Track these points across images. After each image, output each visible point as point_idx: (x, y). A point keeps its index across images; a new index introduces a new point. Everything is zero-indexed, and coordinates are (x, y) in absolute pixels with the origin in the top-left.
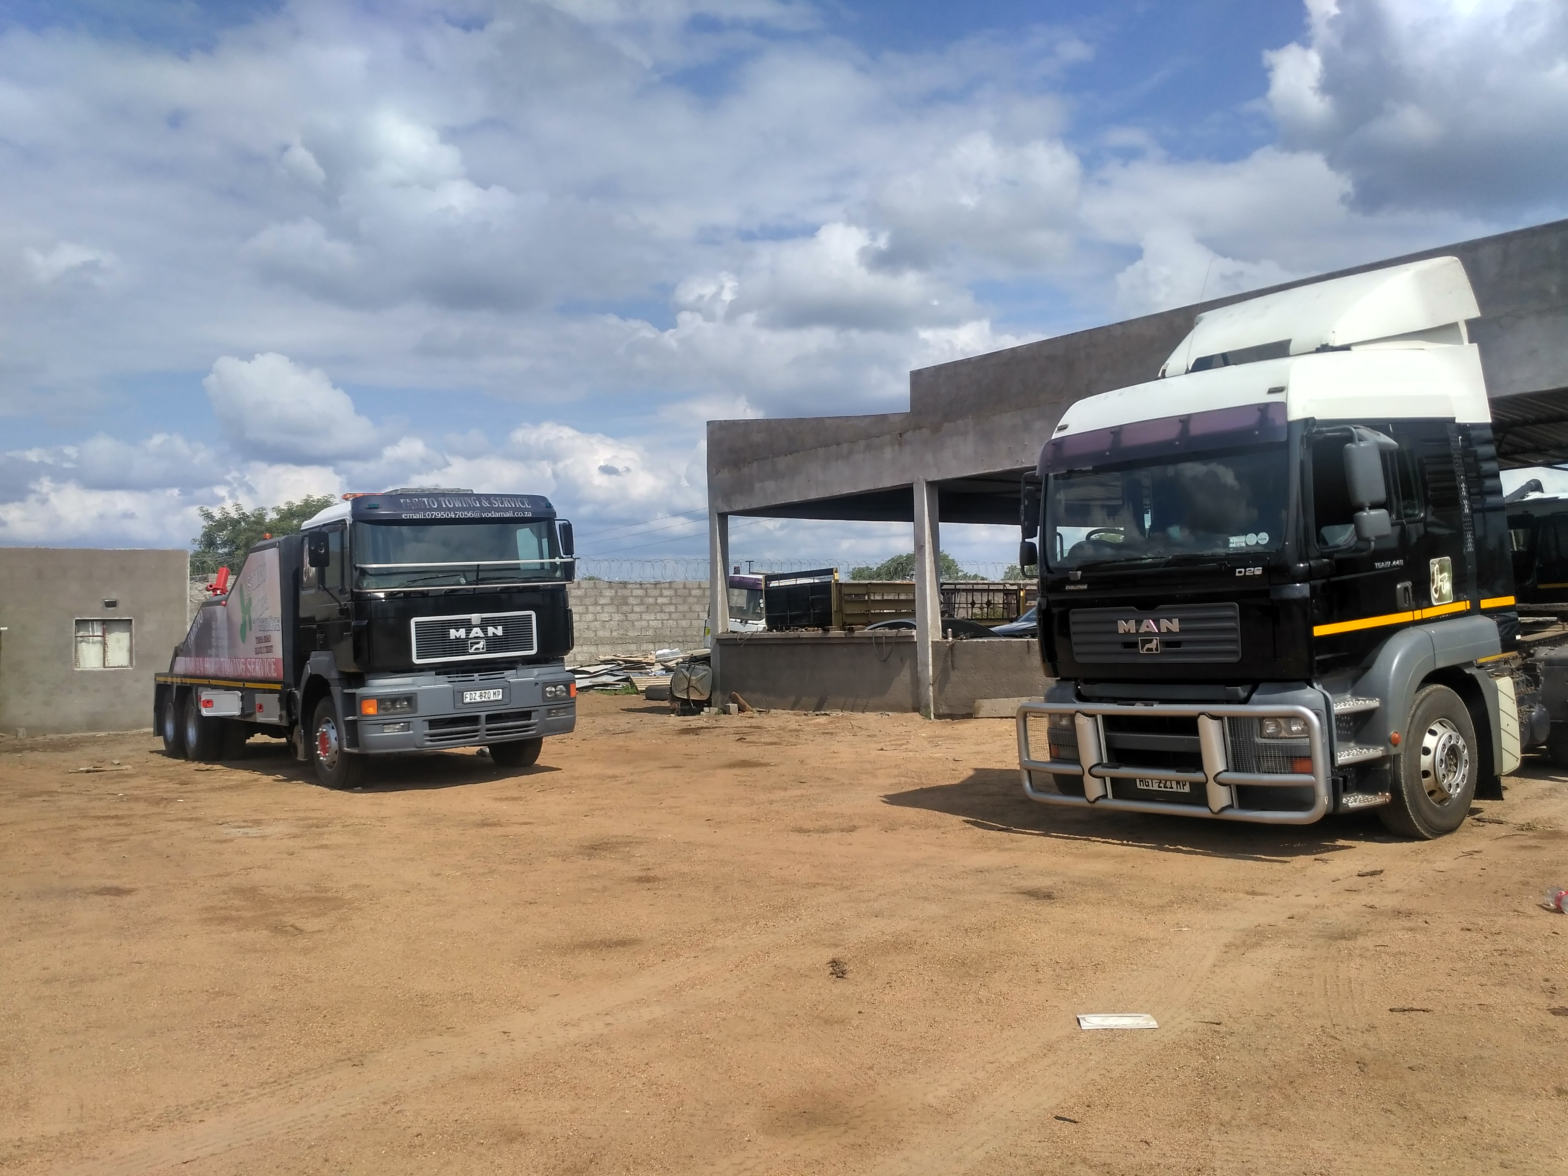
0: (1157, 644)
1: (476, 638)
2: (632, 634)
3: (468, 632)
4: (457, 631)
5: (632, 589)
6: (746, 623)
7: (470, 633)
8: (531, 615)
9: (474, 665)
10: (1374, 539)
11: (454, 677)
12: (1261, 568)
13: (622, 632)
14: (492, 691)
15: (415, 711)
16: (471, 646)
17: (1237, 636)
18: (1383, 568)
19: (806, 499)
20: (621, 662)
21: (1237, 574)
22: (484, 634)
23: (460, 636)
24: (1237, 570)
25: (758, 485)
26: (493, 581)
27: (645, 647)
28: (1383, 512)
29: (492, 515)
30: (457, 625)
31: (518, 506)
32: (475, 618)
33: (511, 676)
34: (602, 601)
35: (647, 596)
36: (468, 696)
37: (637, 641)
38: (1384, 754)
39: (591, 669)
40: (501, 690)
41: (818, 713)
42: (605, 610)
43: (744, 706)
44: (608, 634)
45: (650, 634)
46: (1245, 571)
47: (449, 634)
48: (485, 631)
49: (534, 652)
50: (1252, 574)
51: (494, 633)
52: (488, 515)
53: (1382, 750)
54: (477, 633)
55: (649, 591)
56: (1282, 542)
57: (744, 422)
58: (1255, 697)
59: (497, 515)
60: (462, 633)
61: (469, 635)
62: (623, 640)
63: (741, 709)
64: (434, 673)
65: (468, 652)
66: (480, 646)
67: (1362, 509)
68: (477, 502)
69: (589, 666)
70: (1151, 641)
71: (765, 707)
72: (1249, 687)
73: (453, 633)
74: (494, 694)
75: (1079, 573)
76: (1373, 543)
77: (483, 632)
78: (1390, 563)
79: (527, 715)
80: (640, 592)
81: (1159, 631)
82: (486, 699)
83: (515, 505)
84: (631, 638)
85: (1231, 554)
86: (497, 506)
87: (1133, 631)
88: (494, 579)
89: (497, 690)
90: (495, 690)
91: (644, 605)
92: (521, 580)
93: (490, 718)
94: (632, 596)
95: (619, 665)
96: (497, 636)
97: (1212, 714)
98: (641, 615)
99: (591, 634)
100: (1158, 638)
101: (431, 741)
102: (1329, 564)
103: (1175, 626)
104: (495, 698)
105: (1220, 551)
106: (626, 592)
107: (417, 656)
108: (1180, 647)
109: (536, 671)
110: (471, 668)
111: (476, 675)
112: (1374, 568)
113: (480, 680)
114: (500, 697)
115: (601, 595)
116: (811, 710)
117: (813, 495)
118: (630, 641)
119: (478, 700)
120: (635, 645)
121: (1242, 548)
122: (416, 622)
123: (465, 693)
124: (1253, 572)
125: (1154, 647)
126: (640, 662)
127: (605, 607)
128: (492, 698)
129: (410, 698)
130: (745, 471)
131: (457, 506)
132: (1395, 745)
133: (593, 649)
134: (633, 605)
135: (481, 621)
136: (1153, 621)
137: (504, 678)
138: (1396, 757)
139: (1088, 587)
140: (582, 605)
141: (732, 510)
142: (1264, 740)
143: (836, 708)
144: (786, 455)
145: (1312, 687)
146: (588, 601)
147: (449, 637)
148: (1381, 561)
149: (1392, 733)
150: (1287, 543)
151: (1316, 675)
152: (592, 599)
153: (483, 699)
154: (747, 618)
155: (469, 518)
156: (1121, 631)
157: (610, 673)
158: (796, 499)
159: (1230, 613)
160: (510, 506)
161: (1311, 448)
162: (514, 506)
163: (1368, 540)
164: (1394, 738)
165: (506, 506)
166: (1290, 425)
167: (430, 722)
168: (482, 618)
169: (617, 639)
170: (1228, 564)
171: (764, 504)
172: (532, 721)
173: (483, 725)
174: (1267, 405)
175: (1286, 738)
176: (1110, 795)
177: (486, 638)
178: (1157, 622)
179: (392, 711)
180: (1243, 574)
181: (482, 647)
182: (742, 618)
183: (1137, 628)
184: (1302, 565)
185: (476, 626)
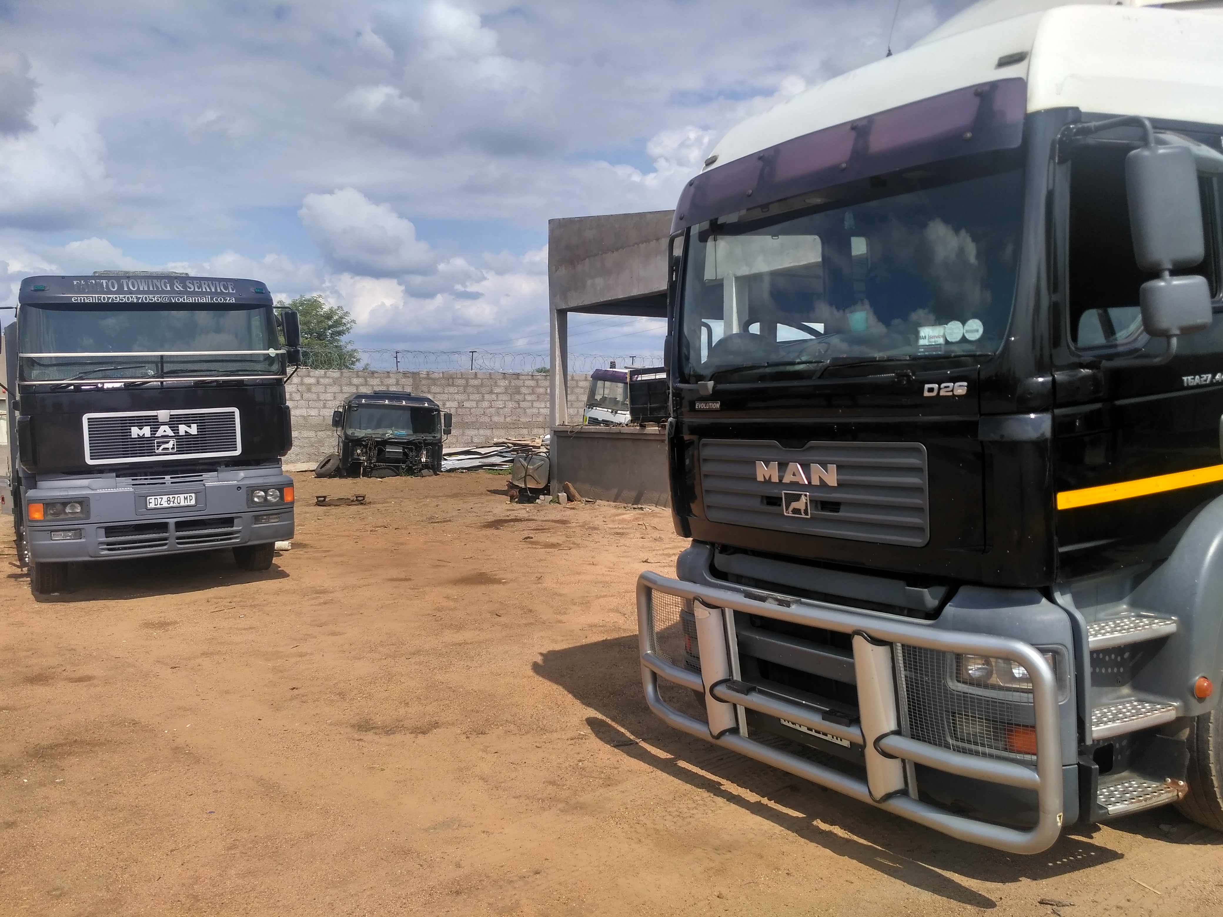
0: (806, 503)
1: (163, 436)
2: (524, 420)
3: (154, 430)
4: (141, 429)
5: (524, 380)
6: (616, 413)
7: (157, 431)
8: (234, 412)
9: (163, 467)
10: (1177, 332)
11: (140, 479)
12: (965, 384)
13: (515, 418)
14: (182, 496)
15: (88, 517)
16: (157, 446)
17: (922, 501)
18: (1198, 386)
19: (629, 295)
20: (510, 445)
21: (926, 394)
22: (174, 433)
23: (144, 435)
24: (927, 386)
25: (589, 282)
26: (183, 374)
27: (535, 431)
28: (1198, 281)
29: (184, 300)
30: (140, 422)
31: (219, 291)
32: (163, 415)
33: (210, 480)
34: (497, 390)
35: (538, 386)
36: (152, 501)
37: (529, 426)
38: (1180, 715)
39: (483, 451)
40: (193, 495)
41: (635, 506)
42: (500, 398)
43: (574, 496)
44: (502, 420)
45: (541, 420)
46: (939, 389)
47: (131, 432)
48: (175, 429)
49: (238, 452)
50: (951, 394)
51: (186, 432)
52: (178, 300)
53: (1176, 708)
54: (165, 431)
55: (540, 382)
56: (1005, 337)
57: (578, 219)
58: (950, 610)
59: (191, 300)
60: (146, 431)
61: (155, 434)
62: (515, 425)
63: (570, 499)
64: (114, 474)
65: (155, 452)
66: (170, 445)
67: (1156, 274)
68: (168, 285)
69: (482, 447)
70: (797, 498)
71: (592, 498)
72: (941, 591)
73: (135, 432)
74: (185, 498)
75: (711, 384)
76: (1174, 341)
77: (172, 430)
78: (1210, 376)
79: (229, 521)
80: (532, 383)
81: (809, 482)
82: (175, 505)
83: (216, 289)
84: (523, 423)
85: (920, 358)
86: (192, 289)
87: (775, 479)
88: (186, 371)
89: (188, 495)
90: (186, 495)
91: (536, 394)
92: (221, 373)
93: (180, 526)
94: (524, 386)
95: (509, 447)
96: (191, 435)
97: (873, 634)
98: (532, 403)
99: (486, 419)
100: (808, 494)
101: (109, 550)
102: (1093, 377)
103: (832, 478)
104: (186, 504)
105: (902, 352)
106: (520, 383)
107: (91, 456)
108: (838, 511)
109: (242, 474)
110: (162, 469)
111: (168, 477)
112: (1182, 387)
113: (172, 483)
114: (193, 502)
115: (496, 385)
116: (630, 503)
117: (635, 292)
118: (522, 426)
119: (165, 505)
120: (527, 430)
121: (937, 347)
122: (88, 419)
123: (148, 498)
124: (952, 391)
125: (803, 508)
126: (527, 445)
127: (499, 395)
128: (182, 504)
129: (83, 502)
130: (579, 267)
131: (141, 289)
132: (1201, 699)
133: (488, 432)
134: (525, 394)
135: (170, 418)
136: (799, 464)
137: (202, 481)
138: (1203, 720)
139: (721, 406)
140: (479, 394)
141: (568, 307)
142: (963, 685)
143: (651, 503)
144: (613, 252)
145: (1052, 600)
146: (483, 390)
147: (131, 435)
148: (1194, 374)
149: (1197, 678)
150: (1013, 339)
151: (1059, 580)
152: (488, 388)
153: (172, 505)
154: (617, 409)
155: (155, 303)
156: (760, 478)
157: (500, 454)
158: (620, 296)
159: (912, 461)
160: (208, 290)
161: (1069, 163)
162: (213, 290)
163: (1166, 335)
164: (1201, 688)
165: (204, 290)
166: (1031, 119)
167: (107, 529)
168: (171, 415)
169: (510, 424)
170: (914, 374)
171: (594, 300)
172: (234, 528)
173: (172, 533)
174: (994, 86)
175: (1001, 688)
176: (743, 729)
177: (177, 436)
178: (806, 467)
179: (62, 516)
180: (934, 394)
181: (172, 446)
182: (613, 408)
183: (781, 474)
184: (1041, 380)
185: (164, 424)
